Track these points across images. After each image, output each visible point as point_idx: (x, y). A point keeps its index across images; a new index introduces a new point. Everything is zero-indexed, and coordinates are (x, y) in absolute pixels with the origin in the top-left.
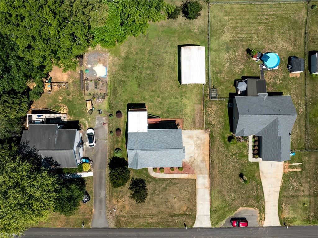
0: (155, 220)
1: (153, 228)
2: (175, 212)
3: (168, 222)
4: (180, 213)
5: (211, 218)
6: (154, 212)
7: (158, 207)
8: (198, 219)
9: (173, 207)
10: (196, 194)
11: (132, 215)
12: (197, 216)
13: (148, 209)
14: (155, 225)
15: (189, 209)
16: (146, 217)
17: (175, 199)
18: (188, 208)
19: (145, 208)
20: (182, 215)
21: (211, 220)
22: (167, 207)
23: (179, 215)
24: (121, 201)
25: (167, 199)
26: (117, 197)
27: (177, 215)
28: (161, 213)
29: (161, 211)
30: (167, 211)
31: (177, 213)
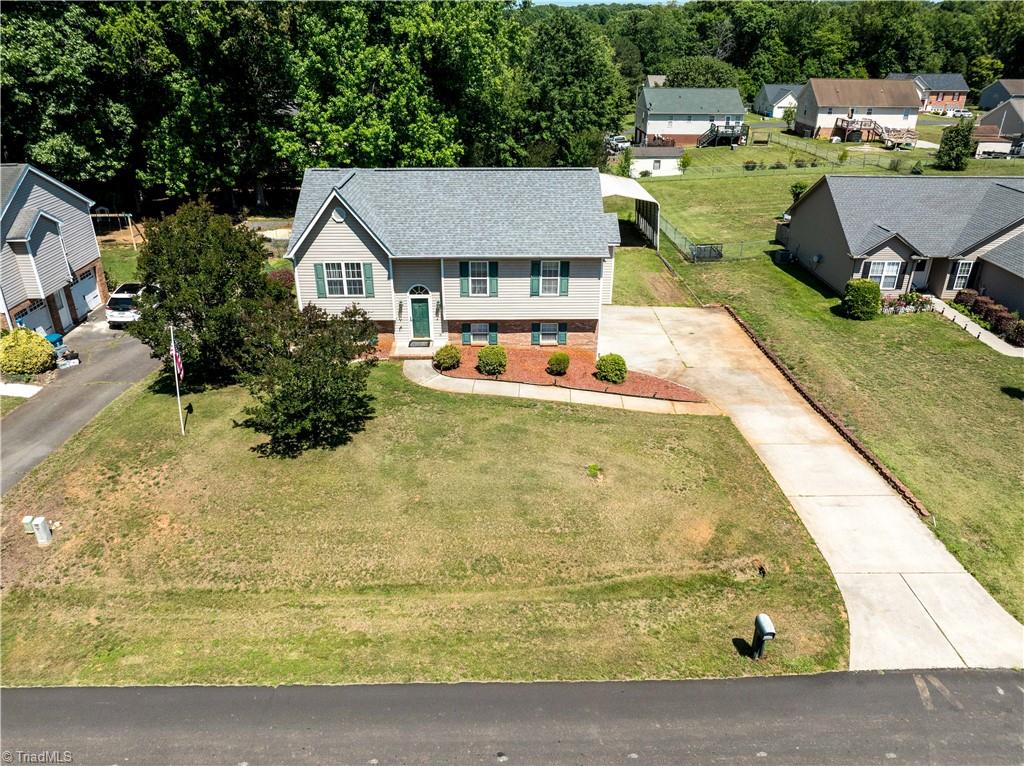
0: (399, 626)
1: (366, 681)
2: (614, 567)
3: (547, 634)
4: (664, 570)
5: (993, 589)
6: (405, 560)
7: (451, 522)
8: (870, 605)
9: (582, 520)
10: (762, 468)
11: (181, 585)
12: (842, 580)
13: (355, 537)
14: (393, 658)
15: (738, 536)
16: (319, 601)
17: (595, 476)
18: (724, 528)
19: (323, 525)
20: (688, 587)
22: (534, 524)
23: (665, 588)
24: (134, 484)
25: (533, 474)
26: (123, 455)
27: (636, 585)
28: (474, 568)
29: (476, 555)
30: (530, 552)
31: (629, 571)
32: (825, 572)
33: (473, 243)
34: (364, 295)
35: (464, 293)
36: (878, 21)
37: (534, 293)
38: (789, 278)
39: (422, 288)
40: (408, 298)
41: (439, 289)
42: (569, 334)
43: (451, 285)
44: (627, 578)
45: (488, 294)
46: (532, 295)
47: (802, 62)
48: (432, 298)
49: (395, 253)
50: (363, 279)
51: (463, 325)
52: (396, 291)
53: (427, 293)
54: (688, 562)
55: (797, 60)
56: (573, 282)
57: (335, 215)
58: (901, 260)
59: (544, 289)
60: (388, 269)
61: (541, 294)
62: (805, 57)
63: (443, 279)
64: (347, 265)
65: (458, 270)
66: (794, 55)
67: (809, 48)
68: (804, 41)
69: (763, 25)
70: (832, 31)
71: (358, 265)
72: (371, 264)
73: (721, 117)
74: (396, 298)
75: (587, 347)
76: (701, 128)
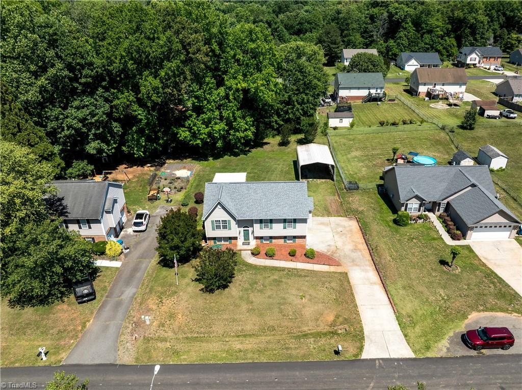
0: (249, 346)
1: (243, 362)
2: (306, 329)
3: (287, 349)
4: (319, 329)
5: (406, 336)
6: (248, 327)
7: (261, 315)
8: (371, 341)
9: (298, 315)
11: (189, 336)
12: (366, 332)
13: (234, 320)
14: (249, 355)
15: (341, 319)
16: (227, 340)
17: (302, 299)
18: (337, 317)
19: (225, 317)
20: (325, 334)
21: (406, 340)
22: (284, 315)
23: (319, 335)
24: (168, 303)
25: (284, 299)
26: (162, 293)
27: (311, 334)
28: (267, 329)
29: (268, 326)
30: (283, 324)
31: (310, 330)
32: (362, 331)
33: (264, 213)
34: (228, 229)
35: (261, 228)
37: (285, 228)
38: (382, 202)
39: (247, 227)
40: (242, 229)
41: (253, 227)
42: (296, 240)
43: (257, 226)
44: (309, 332)
45: (269, 229)
47: (422, 36)
48: (250, 229)
49: (238, 218)
50: (227, 224)
51: (261, 237)
52: (238, 227)
54: (326, 327)
55: (419, 35)
56: (297, 225)
57: (219, 206)
58: (419, 202)
60: (236, 222)
61: (287, 228)
63: (254, 224)
64: (222, 221)
65: (259, 222)
66: (418, 32)
67: (426, 29)
68: (424, 26)
69: (403, 17)
70: (438, 20)
71: (226, 221)
72: (230, 221)
73: (373, 88)
74: (238, 229)
75: (303, 244)
76: (364, 93)
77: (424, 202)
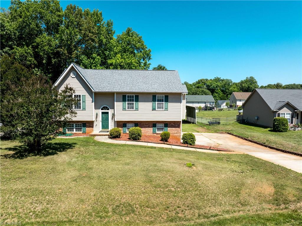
2: (215, 210)
4: (251, 211)
7: (103, 185)
13: (36, 192)
18: (279, 187)
22: (157, 186)
25: (156, 166)
34: (81, 109)
35: (124, 109)
36: (247, 86)
37: (154, 109)
39: (106, 107)
40: (100, 112)
41: (114, 108)
42: (169, 129)
43: (118, 105)
45: (134, 109)
46: (153, 110)
47: (227, 96)
48: (110, 112)
50: (81, 102)
51: (123, 124)
52: (95, 109)
53: (108, 109)
55: (225, 96)
56: (170, 105)
57: (72, 74)
58: (291, 113)
59: (158, 108)
60: (92, 98)
61: (156, 109)
62: (228, 95)
63: (115, 102)
64: (75, 95)
65: (122, 99)
66: (225, 94)
67: (229, 92)
68: (227, 91)
69: (215, 87)
70: (234, 88)
71: (80, 96)
72: (85, 96)
73: (208, 102)
74: (95, 111)
75: (176, 135)
76: (203, 105)
77: (296, 111)
